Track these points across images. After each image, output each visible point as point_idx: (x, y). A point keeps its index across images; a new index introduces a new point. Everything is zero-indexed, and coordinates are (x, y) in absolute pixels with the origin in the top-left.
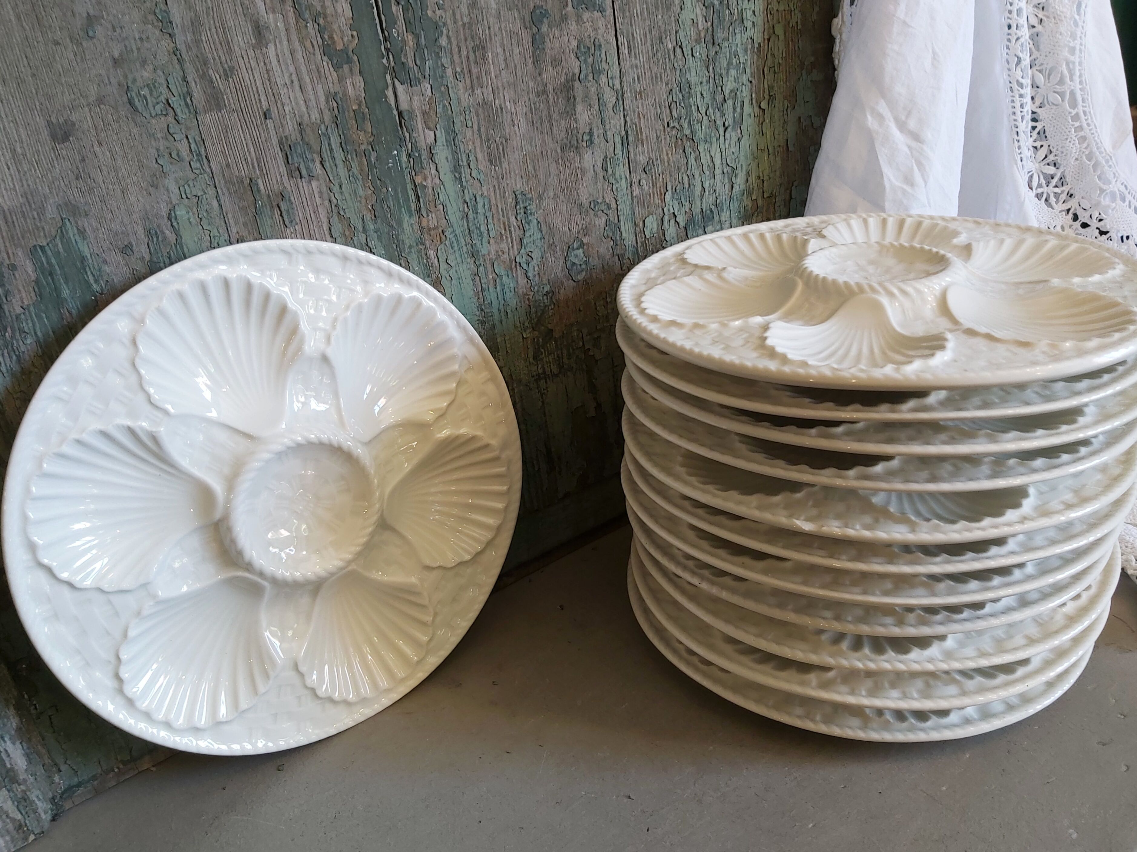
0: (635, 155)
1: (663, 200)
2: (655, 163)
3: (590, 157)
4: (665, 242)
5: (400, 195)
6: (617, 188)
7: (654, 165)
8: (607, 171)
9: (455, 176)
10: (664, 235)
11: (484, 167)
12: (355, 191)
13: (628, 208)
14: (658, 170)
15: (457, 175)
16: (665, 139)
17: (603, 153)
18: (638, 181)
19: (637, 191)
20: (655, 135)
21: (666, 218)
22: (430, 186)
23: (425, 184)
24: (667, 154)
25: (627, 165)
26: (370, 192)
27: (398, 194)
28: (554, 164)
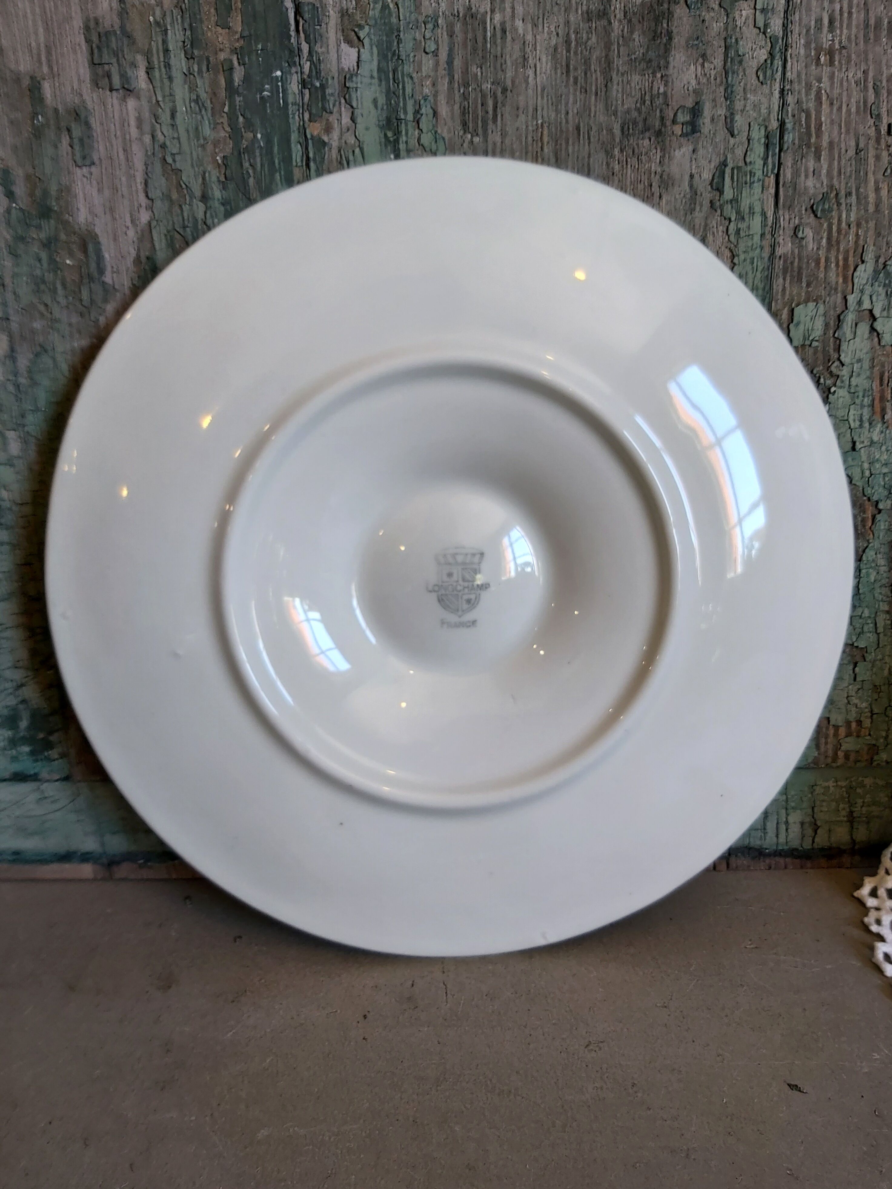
0: (796, 173)
1: (849, 279)
2: (843, 201)
3: (687, 157)
4: (837, 363)
5: (276, 149)
6: (738, 231)
7: (839, 204)
8: (720, 191)
9: (385, 135)
10: (838, 349)
11: (449, 131)
12: (197, 128)
13: (759, 275)
14: (848, 216)
15: (390, 134)
16: (878, 158)
17: (718, 155)
18: (792, 225)
19: (785, 247)
20: (853, 143)
21: (850, 318)
22: (335, 144)
23: (326, 139)
24: (877, 190)
25: (772, 191)
26: (223, 134)
27: (272, 148)
28: (602, 155)
